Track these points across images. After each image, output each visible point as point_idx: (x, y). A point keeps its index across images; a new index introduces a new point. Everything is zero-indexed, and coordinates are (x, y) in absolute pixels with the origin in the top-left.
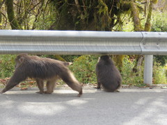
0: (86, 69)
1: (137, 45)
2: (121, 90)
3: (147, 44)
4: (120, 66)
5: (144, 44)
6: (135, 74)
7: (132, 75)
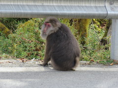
0: (34, 39)
1: (102, 5)
2: (78, 68)
3: (115, 5)
4: (84, 35)
5: (111, 4)
6: (103, 47)
7: (100, 48)
